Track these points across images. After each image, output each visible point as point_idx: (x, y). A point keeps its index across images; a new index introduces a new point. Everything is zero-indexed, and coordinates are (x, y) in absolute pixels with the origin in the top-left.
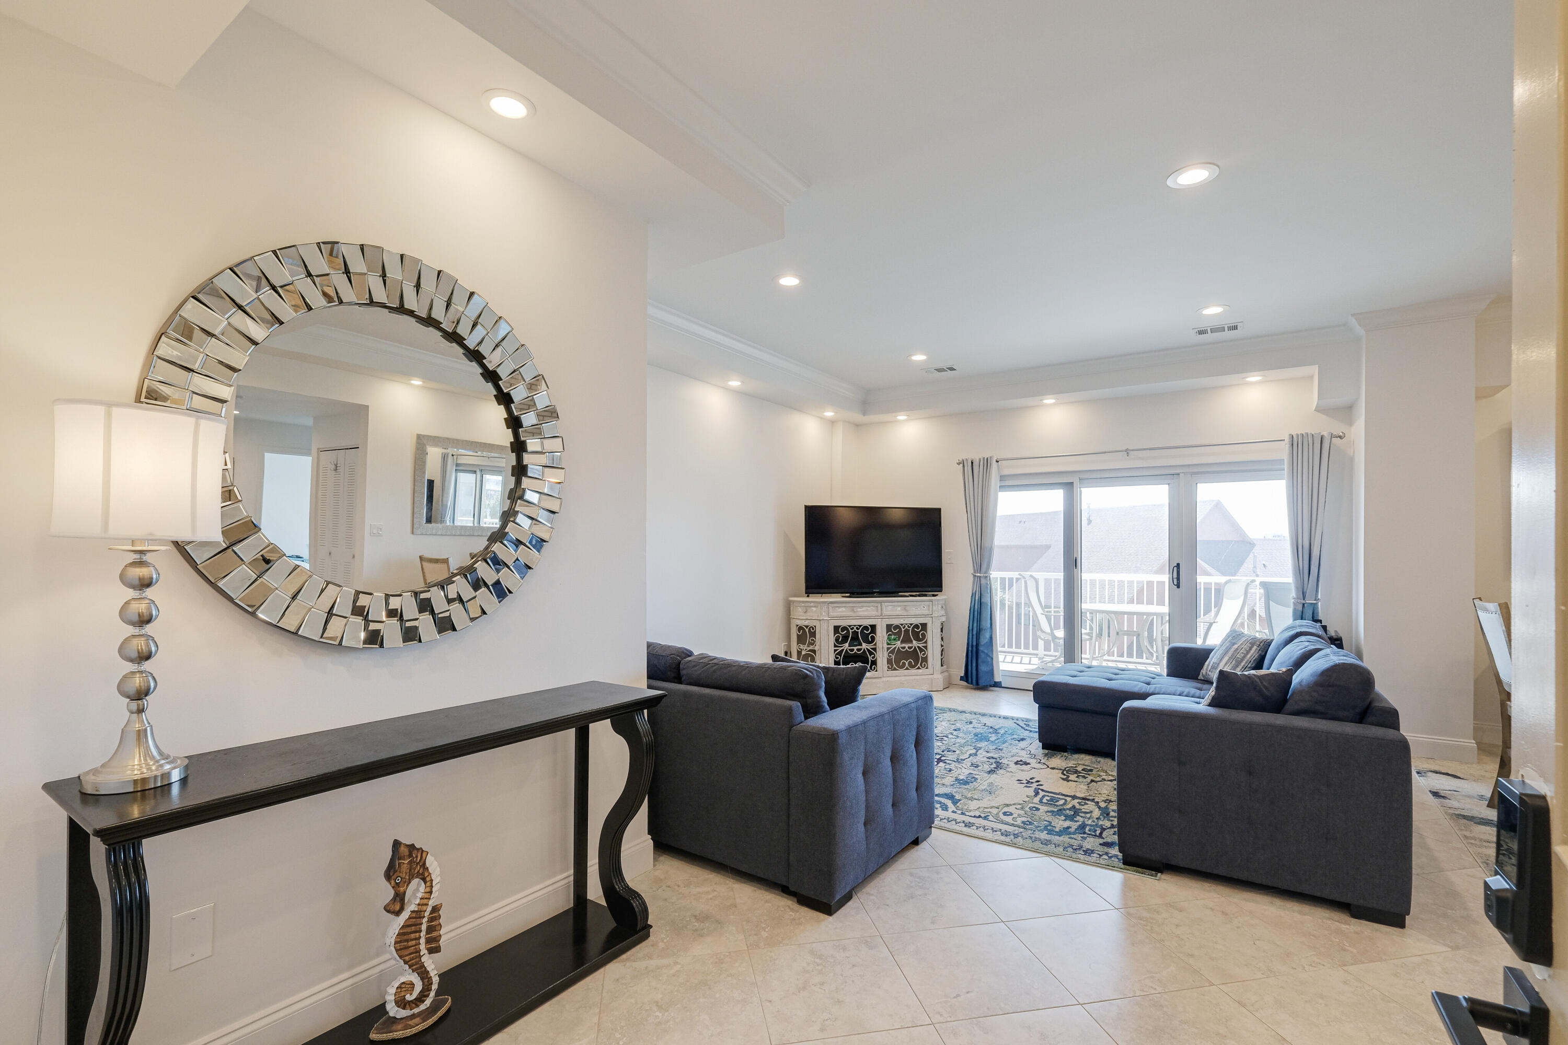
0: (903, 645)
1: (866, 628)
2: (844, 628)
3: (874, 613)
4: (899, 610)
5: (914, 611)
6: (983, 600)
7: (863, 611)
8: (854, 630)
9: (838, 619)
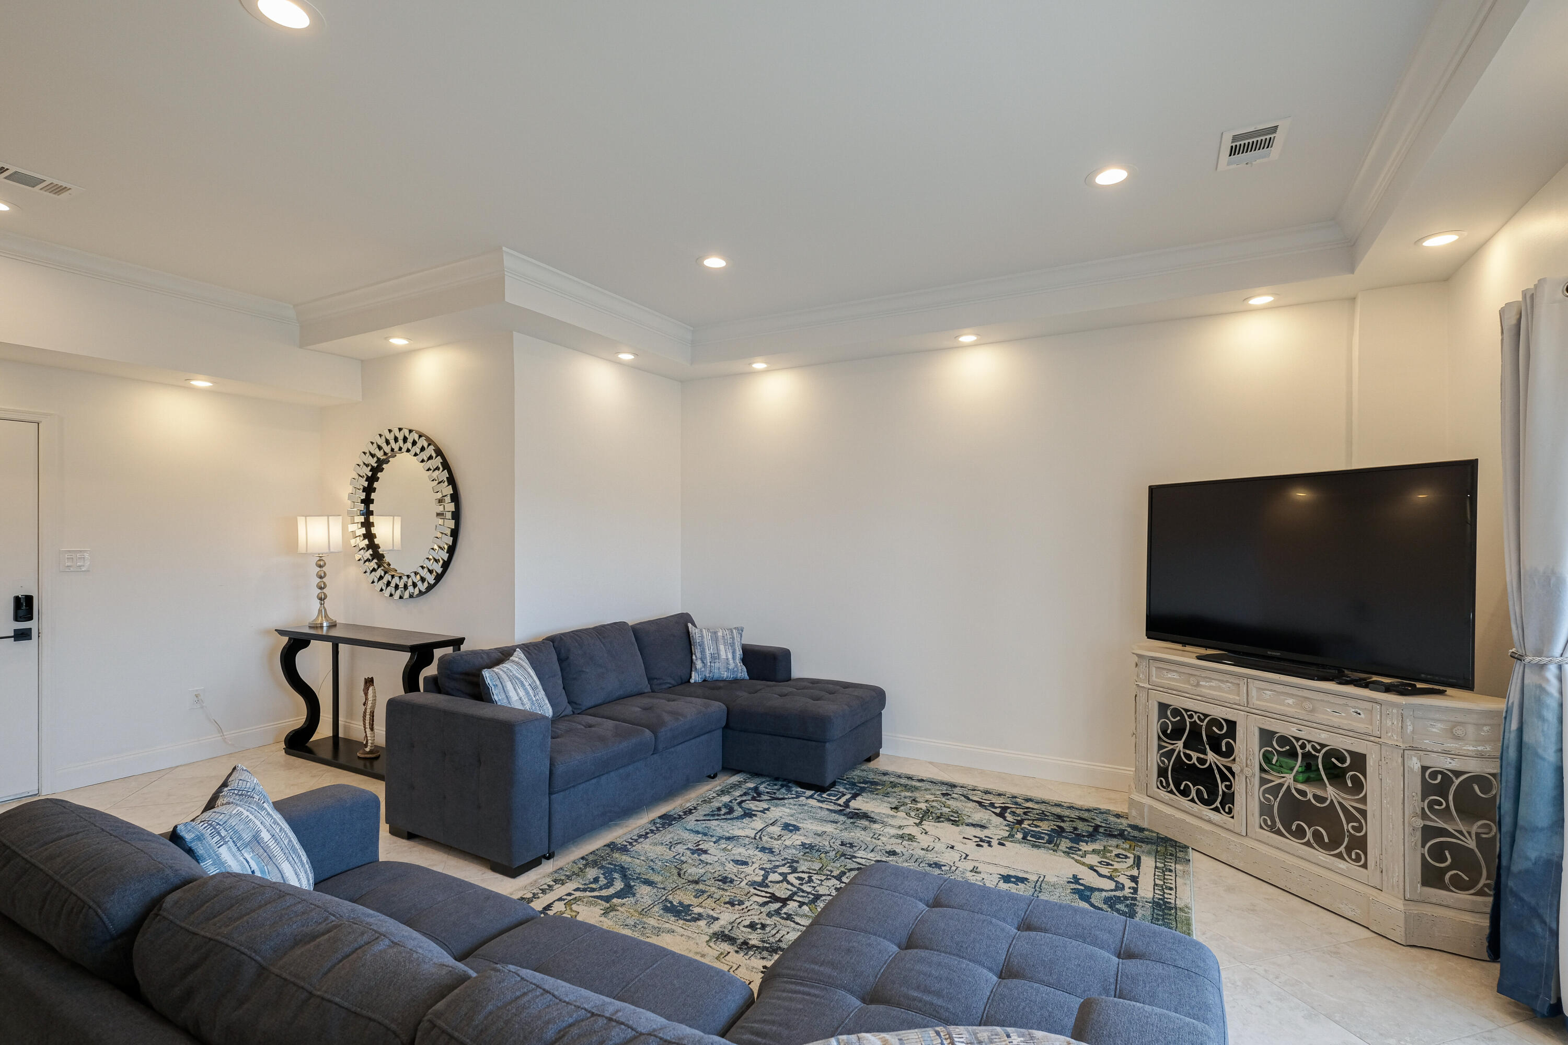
0: (1301, 786)
1: (1215, 722)
2: (1176, 712)
3: (1231, 697)
4: (1288, 705)
5: (1325, 715)
6: (1526, 738)
8: (1193, 720)
9: (1165, 690)
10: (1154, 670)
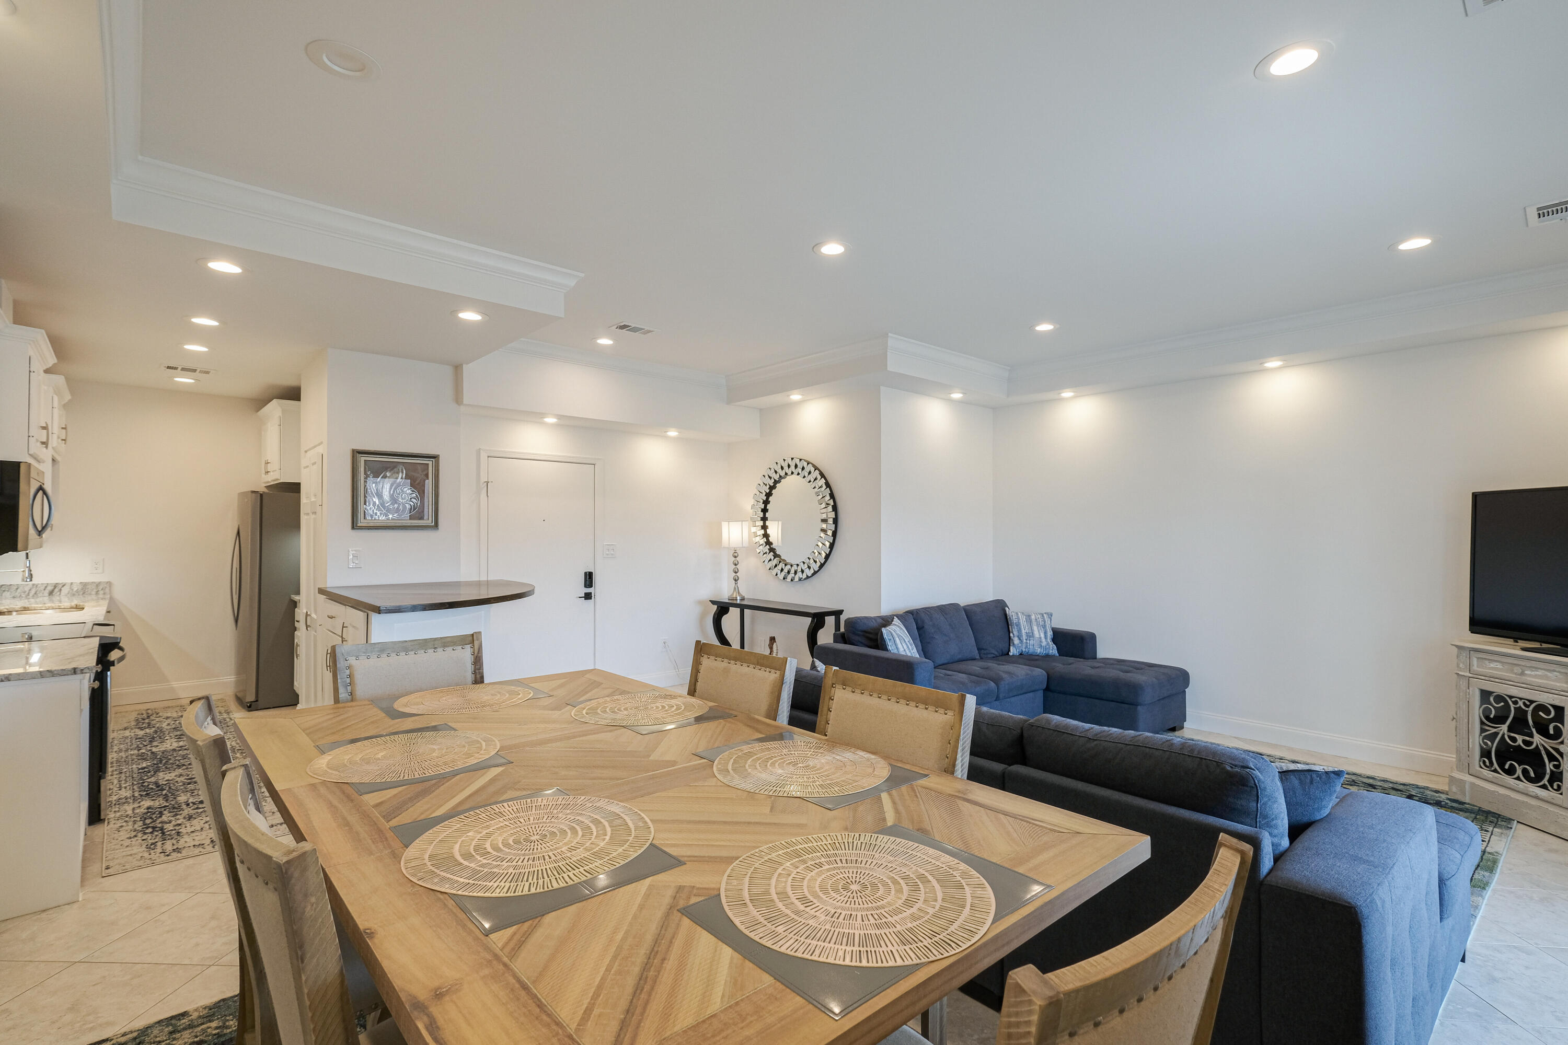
2: (1499, 698)
7: (1536, 676)
8: (1518, 706)
9: (1487, 678)
10: (1475, 661)
